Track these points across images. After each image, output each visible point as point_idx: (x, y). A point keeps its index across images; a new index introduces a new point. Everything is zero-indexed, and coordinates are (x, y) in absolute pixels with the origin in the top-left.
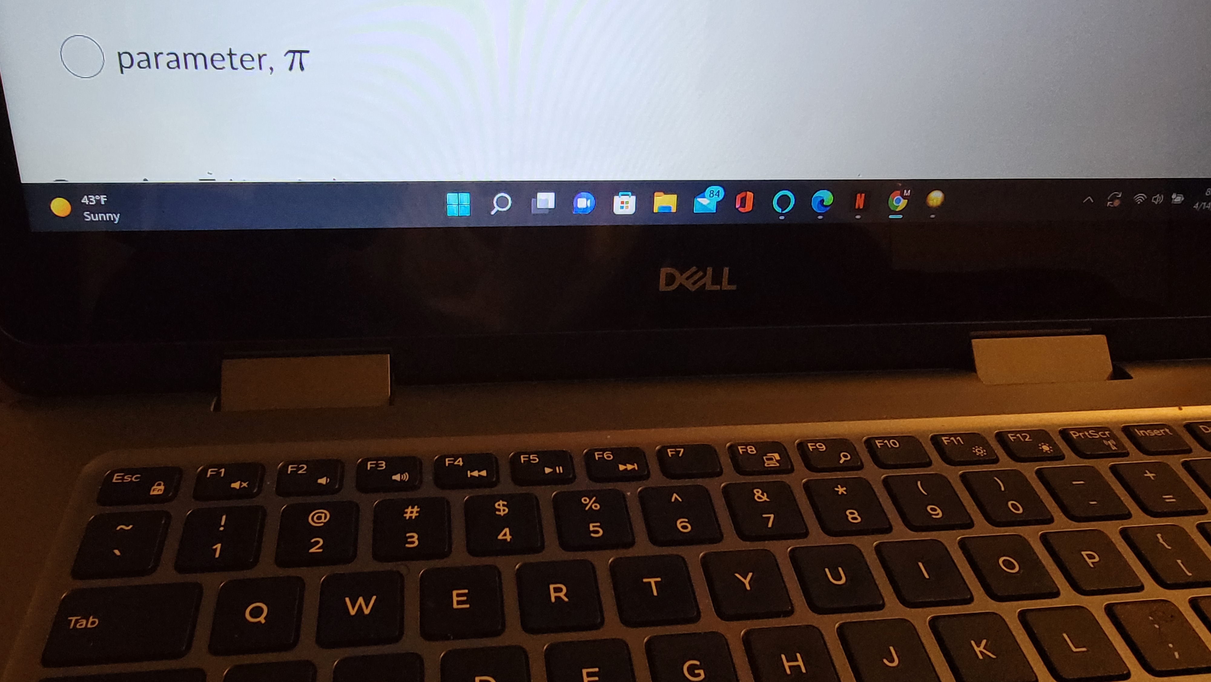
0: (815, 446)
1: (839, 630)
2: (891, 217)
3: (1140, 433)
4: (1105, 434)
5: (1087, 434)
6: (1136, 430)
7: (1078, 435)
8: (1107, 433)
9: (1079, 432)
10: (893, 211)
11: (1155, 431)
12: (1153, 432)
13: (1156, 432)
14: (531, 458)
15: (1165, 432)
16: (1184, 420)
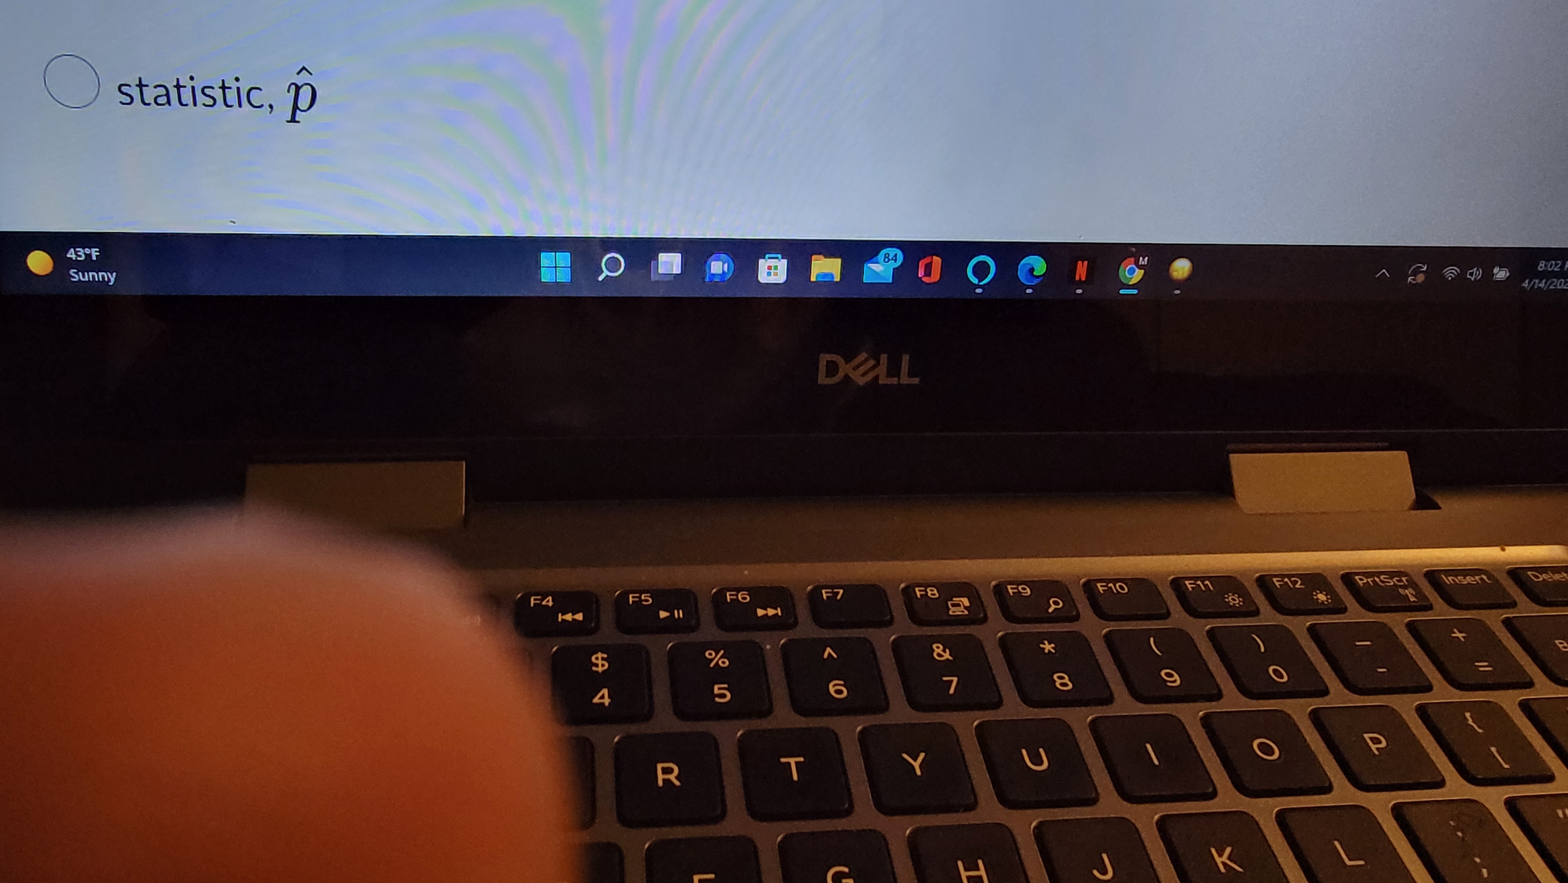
0: (1017, 588)
1: (1036, 831)
2: (1122, 292)
4: (1401, 581)
5: (1377, 579)
6: (1443, 576)
7: (1365, 581)
8: (1404, 579)
9: (1367, 578)
10: (1125, 284)
11: (1467, 578)
12: (1465, 578)
13: (1469, 579)
14: (643, 597)
15: (1482, 579)
16: (1509, 564)
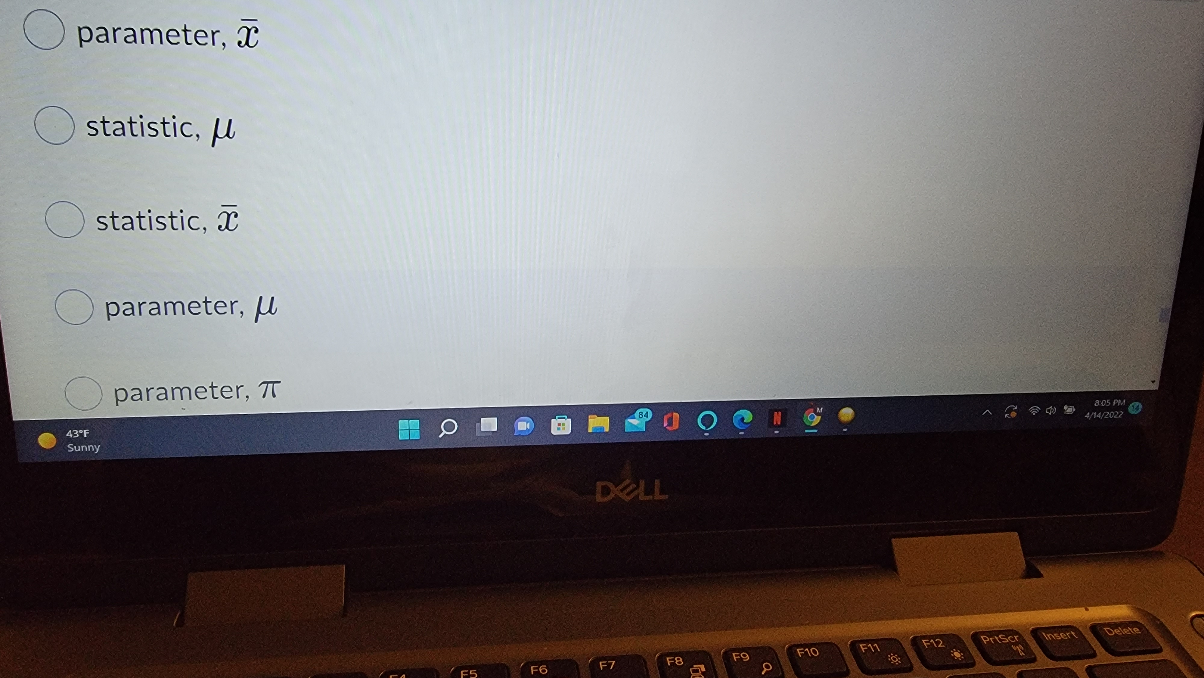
0: (739, 655)
2: (807, 431)
3: (1047, 636)
4: (1014, 639)
5: (996, 638)
6: (1044, 633)
7: (988, 640)
9: (989, 637)
10: (809, 426)
11: (1061, 634)
14: (471, 673)
15: (1071, 635)
16: (1090, 621)
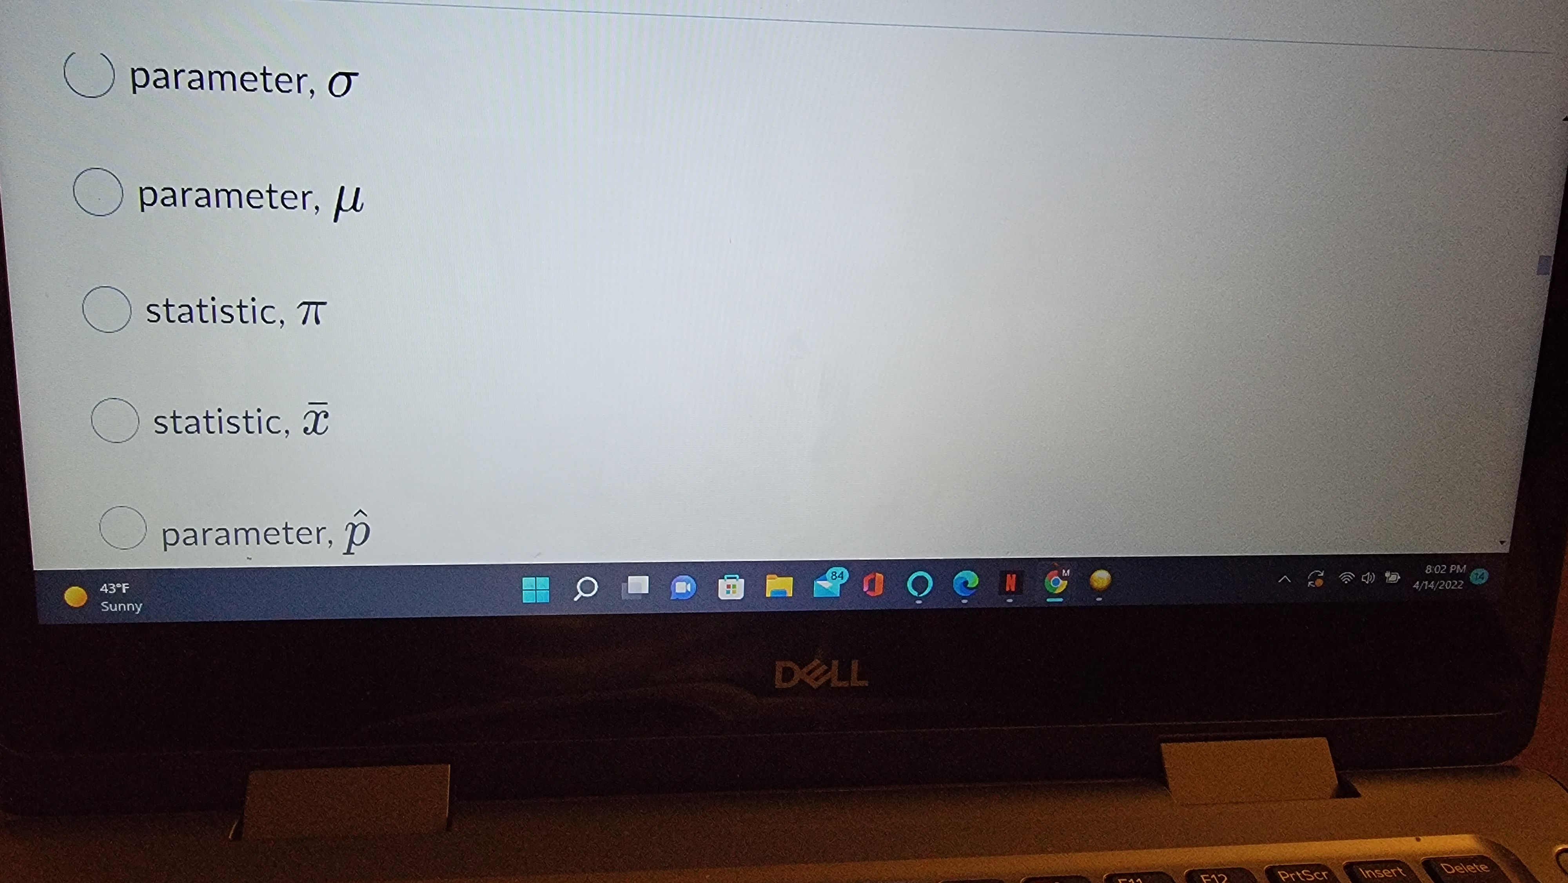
2: (1048, 600)
3: (1365, 873)
4: (1321, 875)
5: (1299, 874)
6: (1361, 870)
7: (1288, 876)
8: (1324, 873)
9: (1289, 872)
10: (1052, 594)
11: (1383, 871)
13: (1386, 873)
15: (1397, 872)
16: (1425, 854)
